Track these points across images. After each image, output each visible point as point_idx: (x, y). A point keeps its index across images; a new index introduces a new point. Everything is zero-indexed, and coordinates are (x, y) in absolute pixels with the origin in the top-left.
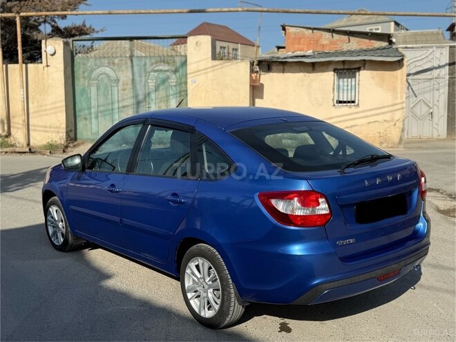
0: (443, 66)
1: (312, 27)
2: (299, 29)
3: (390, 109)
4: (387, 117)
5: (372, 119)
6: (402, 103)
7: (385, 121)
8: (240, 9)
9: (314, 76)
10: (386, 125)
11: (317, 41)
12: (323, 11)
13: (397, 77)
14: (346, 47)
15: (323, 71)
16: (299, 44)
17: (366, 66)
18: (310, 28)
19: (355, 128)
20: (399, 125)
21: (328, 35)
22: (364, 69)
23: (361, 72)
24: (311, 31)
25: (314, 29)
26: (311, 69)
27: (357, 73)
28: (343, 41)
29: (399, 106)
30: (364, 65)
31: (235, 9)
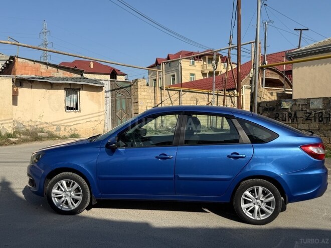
0: (108, 91)
1: (35, 60)
2: (25, 60)
3: (97, 114)
4: (97, 119)
5: (88, 120)
6: (104, 111)
7: (95, 120)
8: (9, 42)
9: (52, 91)
10: (96, 123)
11: (37, 69)
12: (60, 52)
13: (100, 96)
14: (56, 75)
15: (58, 89)
16: (25, 69)
17: (84, 88)
18: (33, 61)
19: (79, 125)
20: (103, 123)
21: (44, 66)
22: (82, 90)
23: (81, 91)
24: (33, 62)
25: (36, 61)
26: (50, 87)
27: (78, 92)
28: (54, 72)
29: (103, 113)
30: (82, 87)
31: (6, 42)
